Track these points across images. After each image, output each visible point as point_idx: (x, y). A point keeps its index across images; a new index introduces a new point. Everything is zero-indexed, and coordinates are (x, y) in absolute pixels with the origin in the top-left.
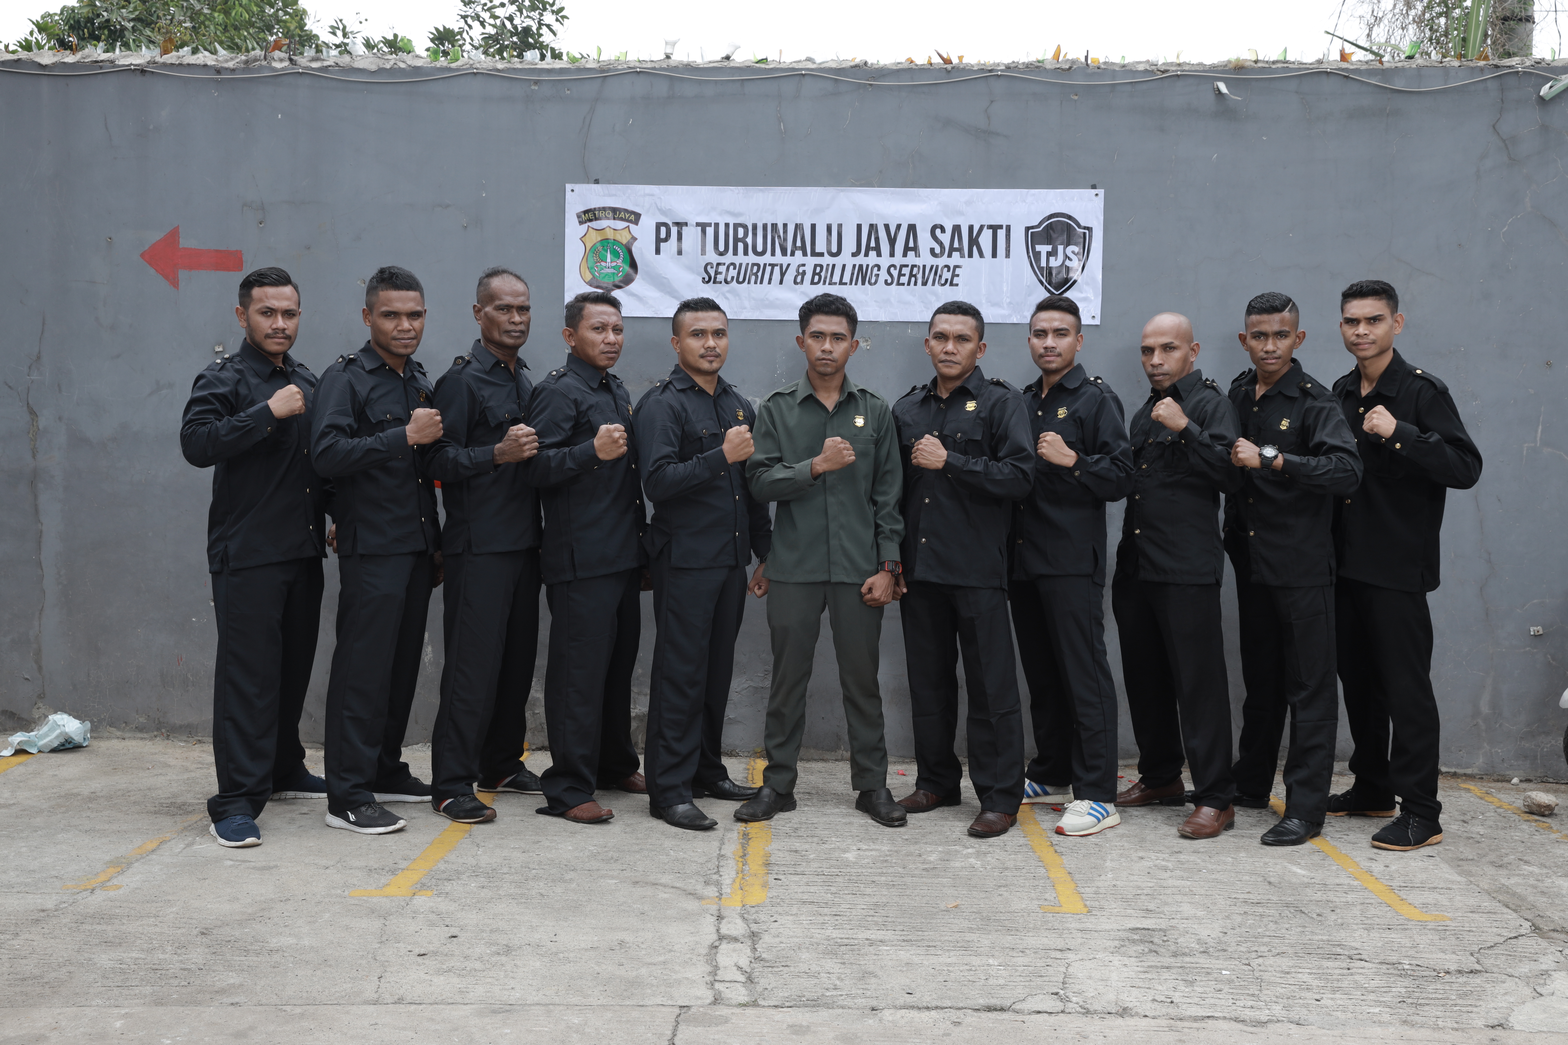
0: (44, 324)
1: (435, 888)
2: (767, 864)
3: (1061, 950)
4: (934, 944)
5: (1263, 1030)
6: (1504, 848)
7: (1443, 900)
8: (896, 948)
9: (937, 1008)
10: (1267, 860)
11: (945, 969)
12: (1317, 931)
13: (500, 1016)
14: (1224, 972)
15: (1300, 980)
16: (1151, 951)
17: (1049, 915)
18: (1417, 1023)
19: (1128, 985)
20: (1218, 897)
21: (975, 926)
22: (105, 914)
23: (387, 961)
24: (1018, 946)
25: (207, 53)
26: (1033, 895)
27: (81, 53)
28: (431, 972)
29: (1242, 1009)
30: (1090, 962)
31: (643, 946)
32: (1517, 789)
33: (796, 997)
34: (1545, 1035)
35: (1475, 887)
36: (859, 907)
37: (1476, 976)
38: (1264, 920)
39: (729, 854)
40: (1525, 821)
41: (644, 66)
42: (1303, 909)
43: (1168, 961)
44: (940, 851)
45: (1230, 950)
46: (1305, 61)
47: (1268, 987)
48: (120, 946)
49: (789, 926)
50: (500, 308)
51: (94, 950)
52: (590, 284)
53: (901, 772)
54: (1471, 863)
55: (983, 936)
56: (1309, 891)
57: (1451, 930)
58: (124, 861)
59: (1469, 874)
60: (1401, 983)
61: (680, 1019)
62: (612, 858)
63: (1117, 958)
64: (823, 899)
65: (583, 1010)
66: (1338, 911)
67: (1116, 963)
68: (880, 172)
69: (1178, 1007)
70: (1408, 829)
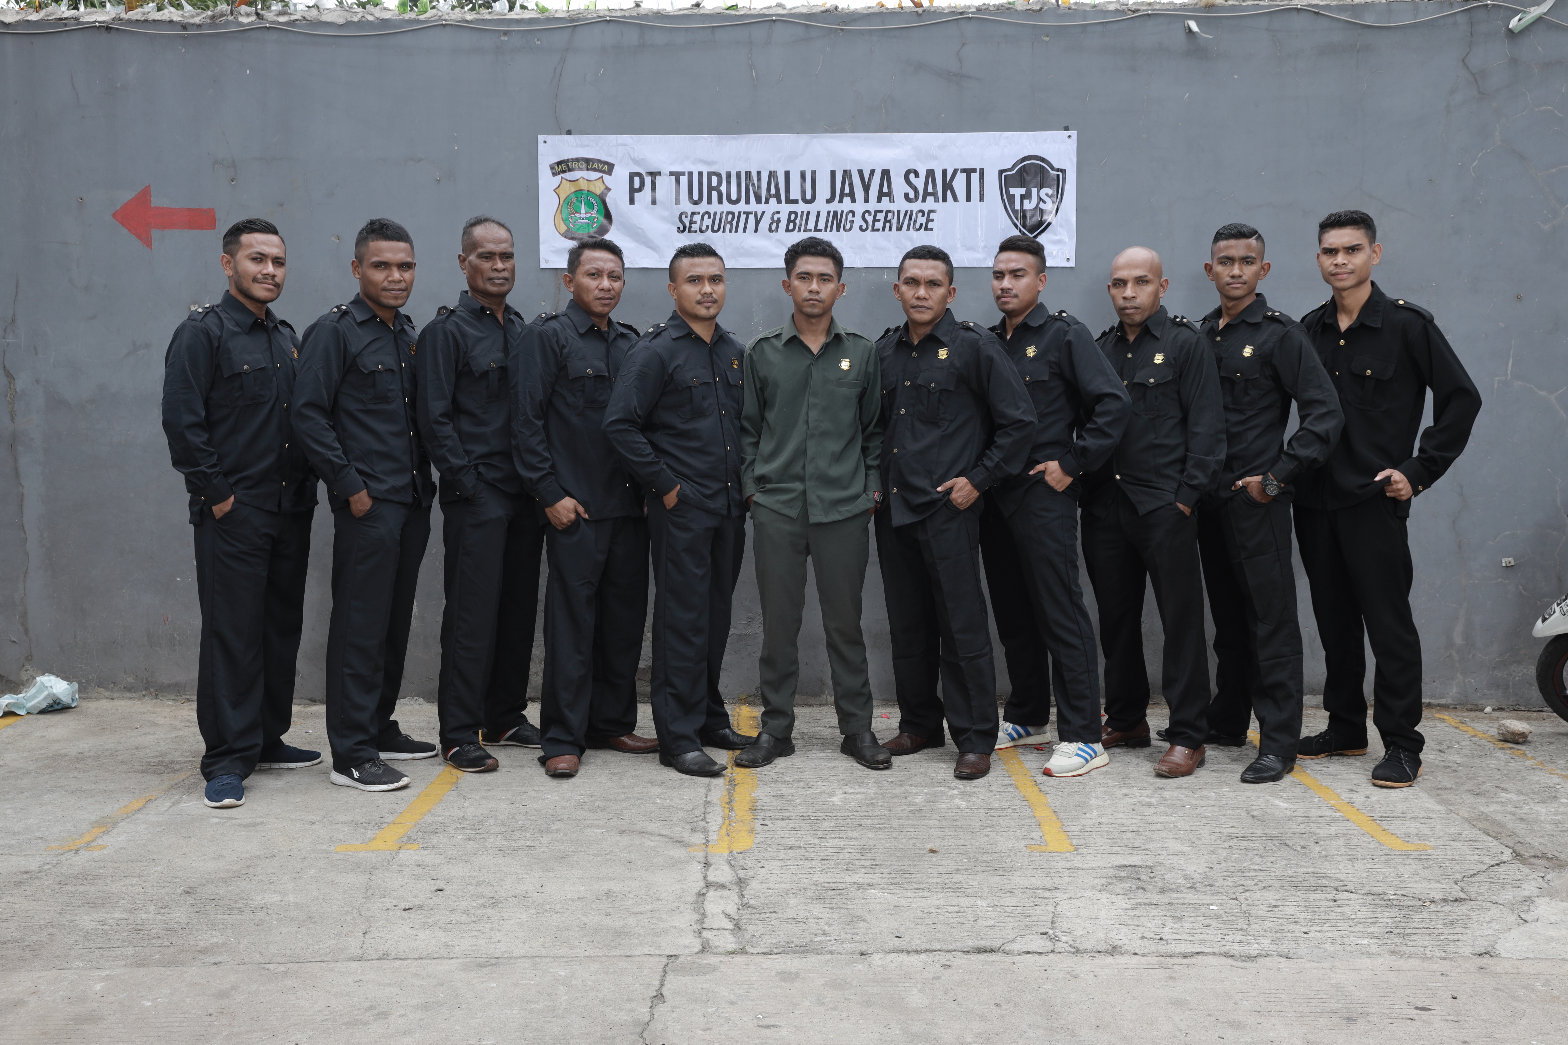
0: (17, 287)
1: (421, 841)
2: (754, 810)
3: (1049, 890)
4: (921, 886)
5: (1253, 965)
6: (1481, 776)
7: (1425, 829)
8: (884, 891)
9: (926, 951)
10: (1249, 794)
11: (934, 911)
12: (1302, 864)
13: (486, 970)
14: (1212, 907)
15: (1288, 913)
16: (1138, 888)
17: (1036, 854)
18: (1405, 954)
19: (1117, 923)
20: (1203, 832)
21: (962, 868)
22: (88, 875)
23: (372, 917)
24: (1005, 886)
25: (172, 9)
26: (1019, 834)
27: (44, 10)
28: (416, 927)
29: (1231, 944)
30: (1079, 900)
31: (630, 895)
32: (1490, 717)
33: (784, 944)
34: (1531, 962)
35: (1455, 816)
36: (846, 851)
37: (1461, 904)
38: (1249, 853)
39: (715, 801)
40: (1500, 749)
41: (614, 14)
42: (1287, 842)
43: (1156, 897)
44: (925, 793)
45: (1217, 884)
47: (1256, 921)
48: (103, 907)
49: (776, 872)
50: (482, 256)
51: (76, 912)
52: (565, 236)
53: (885, 716)
54: (1449, 791)
55: (971, 877)
56: (1292, 824)
57: (1434, 859)
58: (110, 820)
59: (1448, 802)
60: (1388, 914)
61: (667, 968)
62: (599, 807)
63: (1105, 896)
64: (810, 844)
65: (569, 961)
66: (1322, 843)
67: (1104, 901)
68: (853, 117)
69: (1167, 944)
70: (1402, 764)
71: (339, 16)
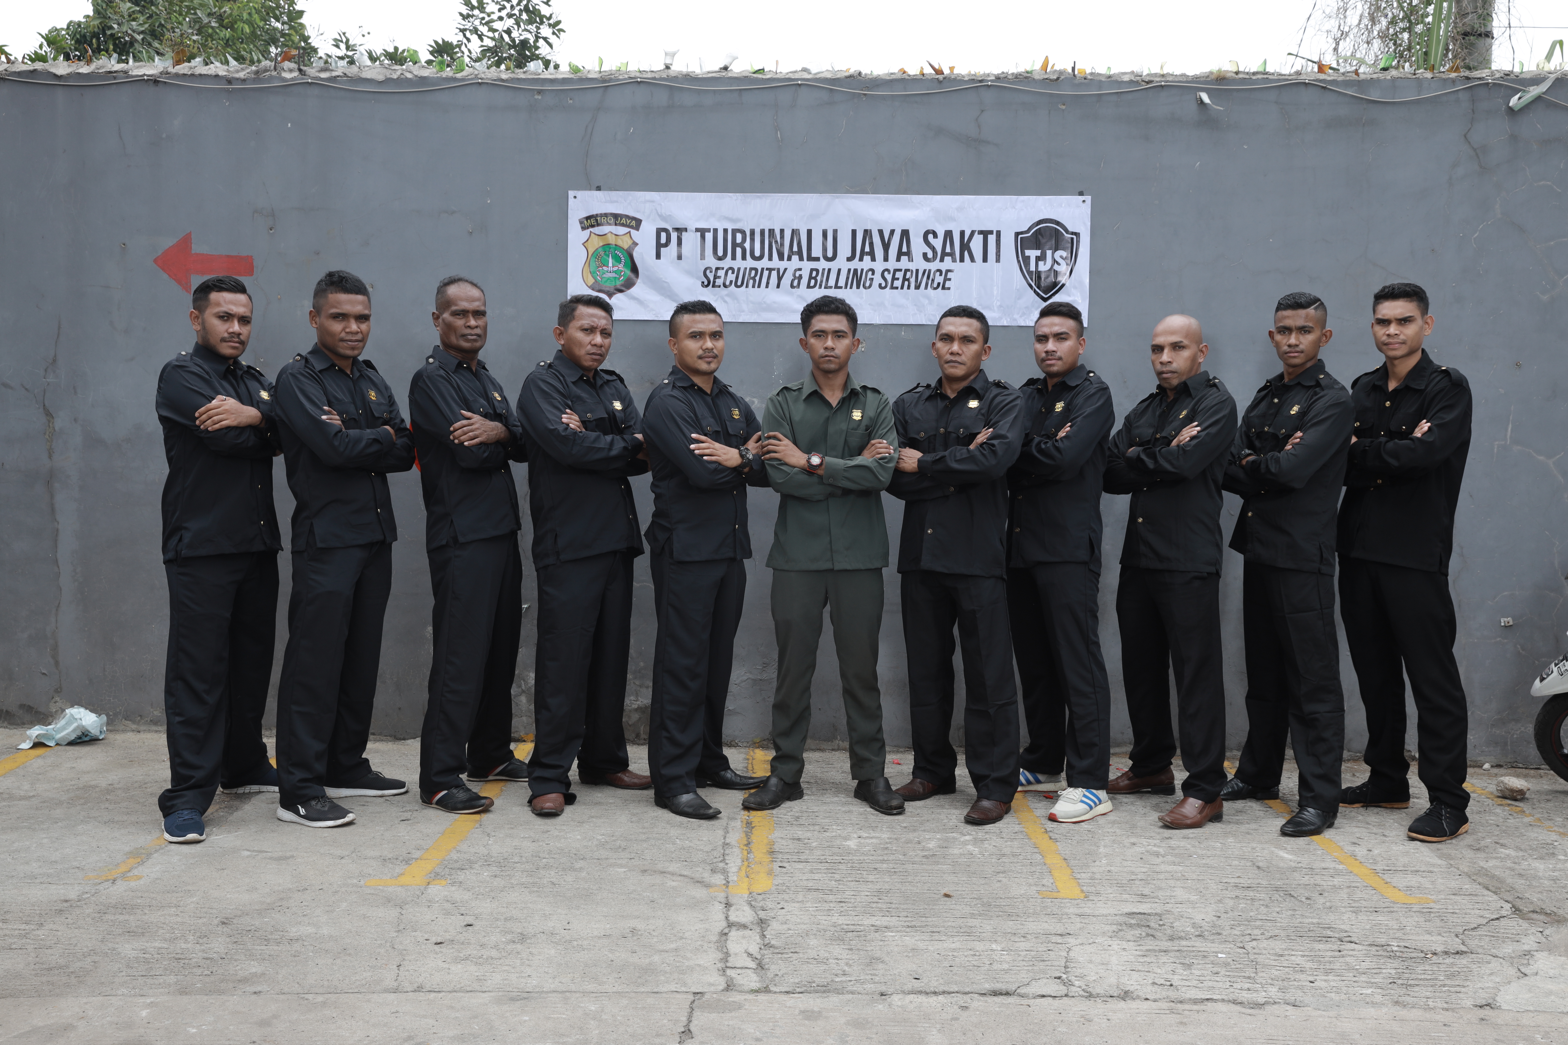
0: (59, 328)
1: (449, 877)
2: (772, 852)
3: (1061, 935)
4: (937, 930)
5: (1261, 1012)
6: (1480, 832)
7: (1426, 883)
8: (901, 934)
9: (944, 992)
10: (1255, 845)
11: (950, 954)
12: (1307, 914)
13: (518, 1004)
14: (1220, 955)
15: (1294, 963)
16: (1148, 935)
17: (1048, 900)
18: (1408, 1004)
19: (1128, 969)
20: (1210, 882)
21: (976, 912)
22: (126, 905)
23: (405, 950)
24: (1019, 931)
25: (218, 64)
26: (1031, 880)
27: (94, 64)
28: (449, 960)
29: (1239, 991)
30: (1090, 946)
31: (654, 934)
32: (1488, 774)
33: (806, 983)
34: (1532, 1015)
35: (1455, 870)
36: (863, 893)
37: (1462, 956)
38: (1255, 903)
39: (733, 843)
40: (1499, 805)
41: (645, 76)
42: (1292, 893)
43: (1165, 944)
44: (938, 839)
45: (1224, 933)
46: (1284, 72)
47: (1263, 970)
48: (143, 936)
49: (796, 913)
50: (455, 314)
51: (117, 940)
52: (592, 287)
53: (896, 761)
55: (985, 921)
56: (1296, 875)
57: (1435, 912)
58: (144, 851)
59: (1449, 857)
60: (1391, 965)
61: (694, 1005)
62: (620, 847)
63: (1116, 942)
64: (827, 887)
65: (598, 997)
66: (1326, 894)
67: (1115, 947)
68: (875, 179)
69: (1178, 990)
70: (1442, 820)
71: (379, 73)
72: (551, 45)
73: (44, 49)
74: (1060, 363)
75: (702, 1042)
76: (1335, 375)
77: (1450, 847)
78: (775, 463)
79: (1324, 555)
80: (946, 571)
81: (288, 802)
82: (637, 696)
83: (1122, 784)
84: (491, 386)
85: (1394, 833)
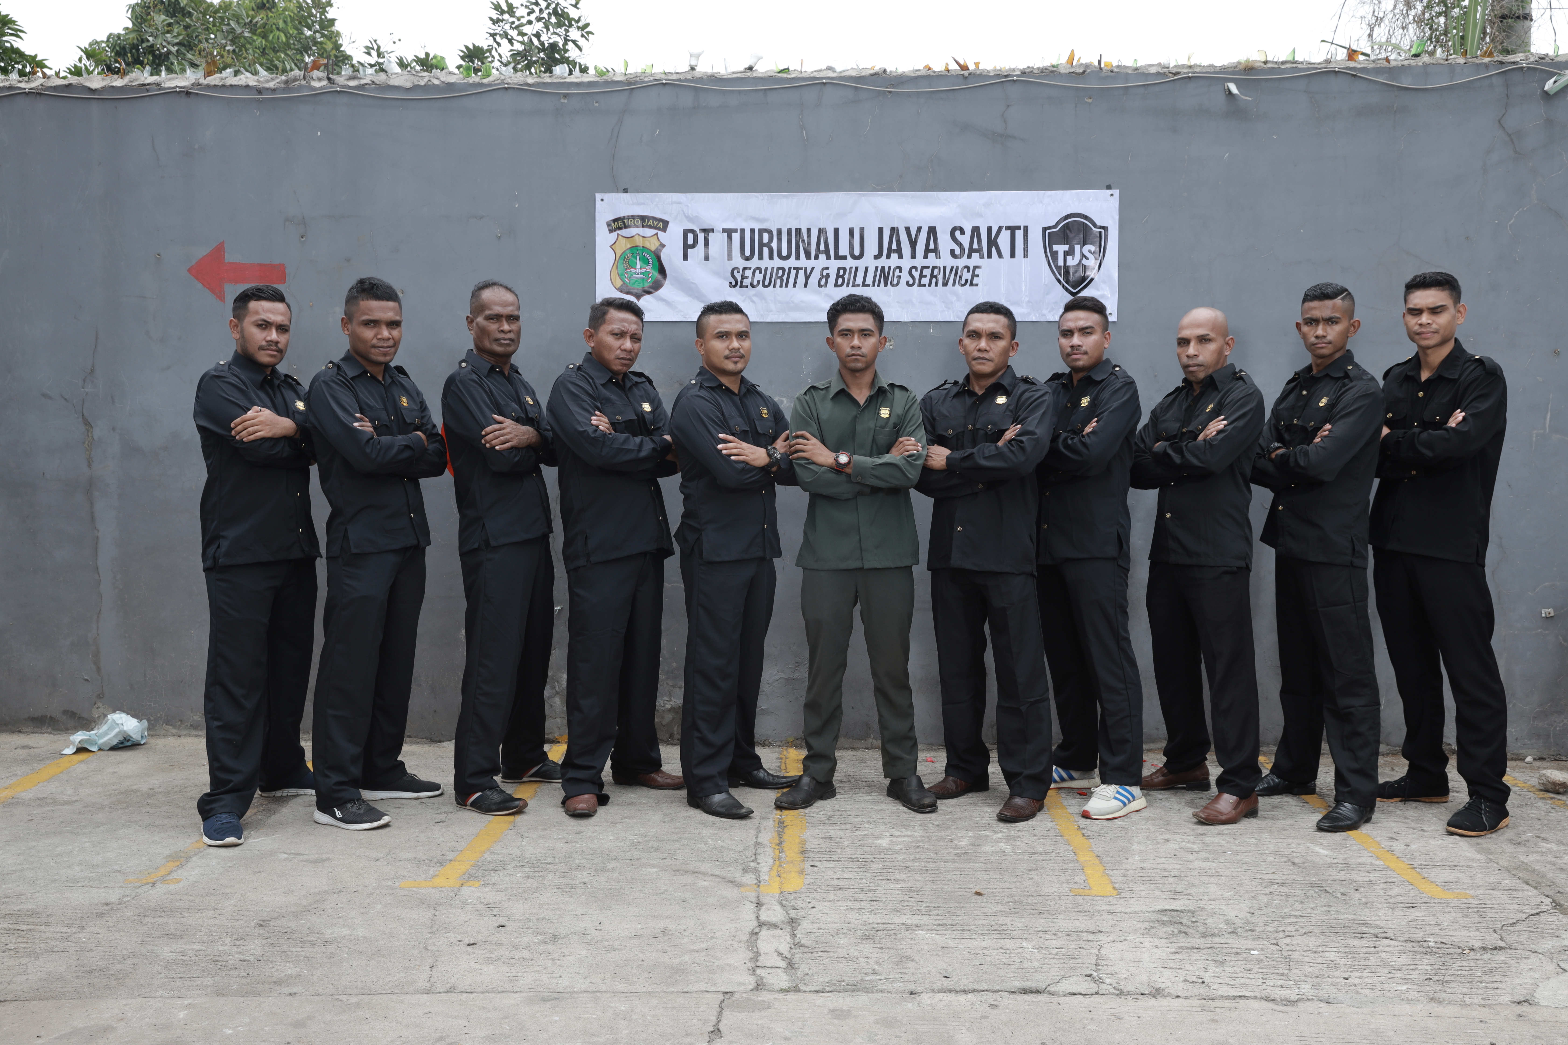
0: (97, 338)
1: (482, 878)
2: (803, 852)
3: (1092, 933)
4: (968, 928)
5: (1293, 1009)
6: (1521, 826)
7: (1464, 878)
8: (932, 932)
9: (973, 991)
10: (1290, 841)
11: (981, 952)
12: (1342, 910)
13: (549, 1004)
14: (1253, 952)
15: (1328, 959)
16: (1180, 932)
17: (1080, 898)
18: (1444, 1000)
19: (1160, 966)
20: (1244, 878)
21: (1008, 910)
22: (166, 907)
23: (438, 951)
24: (1050, 929)
25: (248, 74)
26: (1063, 878)
27: (128, 77)
28: (481, 961)
29: (1272, 988)
30: (1122, 943)
31: (685, 934)
32: (1531, 767)
33: (836, 982)
35: (1495, 865)
36: (894, 892)
37: (1500, 952)
38: (1290, 900)
39: (766, 842)
40: (1541, 798)
41: (670, 78)
42: (1327, 889)
43: (1198, 941)
44: (970, 836)
45: (1258, 930)
46: (1313, 61)
47: (1297, 966)
48: (182, 938)
49: (826, 912)
50: (489, 318)
51: (156, 943)
52: (621, 290)
53: (929, 760)
55: (1016, 919)
56: (1332, 871)
57: (1473, 908)
58: (183, 855)
59: (1488, 851)
60: (1427, 961)
61: (723, 1005)
62: (652, 847)
63: (1147, 940)
64: (858, 885)
65: (629, 997)
66: (1362, 890)
67: (1147, 944)
68: (901, 176)
69: (1209, 987)
70: (1481, 814)
71: (406, 80)
72: (580, 49)
73: (83, 62)
74: (1085, 357)
75: (731, 1042)
76: (1365, 366)
77: (1490, 841)
78: (802, 462)
79: (1356, 548)
80: (976, 569)
81: (325, 805)
82: (670, 695)
83: (1156, 780)
84: (523, 391)
85: (1433, 828)
